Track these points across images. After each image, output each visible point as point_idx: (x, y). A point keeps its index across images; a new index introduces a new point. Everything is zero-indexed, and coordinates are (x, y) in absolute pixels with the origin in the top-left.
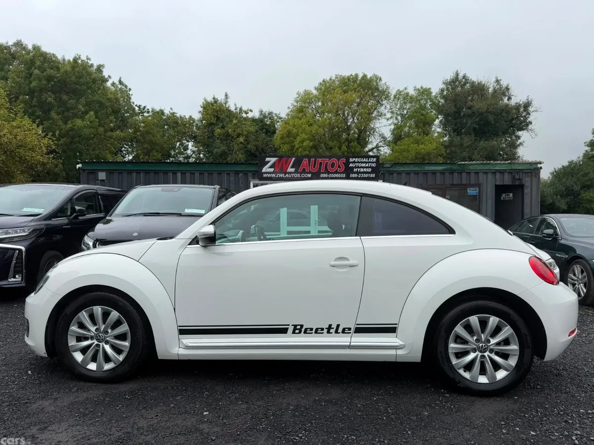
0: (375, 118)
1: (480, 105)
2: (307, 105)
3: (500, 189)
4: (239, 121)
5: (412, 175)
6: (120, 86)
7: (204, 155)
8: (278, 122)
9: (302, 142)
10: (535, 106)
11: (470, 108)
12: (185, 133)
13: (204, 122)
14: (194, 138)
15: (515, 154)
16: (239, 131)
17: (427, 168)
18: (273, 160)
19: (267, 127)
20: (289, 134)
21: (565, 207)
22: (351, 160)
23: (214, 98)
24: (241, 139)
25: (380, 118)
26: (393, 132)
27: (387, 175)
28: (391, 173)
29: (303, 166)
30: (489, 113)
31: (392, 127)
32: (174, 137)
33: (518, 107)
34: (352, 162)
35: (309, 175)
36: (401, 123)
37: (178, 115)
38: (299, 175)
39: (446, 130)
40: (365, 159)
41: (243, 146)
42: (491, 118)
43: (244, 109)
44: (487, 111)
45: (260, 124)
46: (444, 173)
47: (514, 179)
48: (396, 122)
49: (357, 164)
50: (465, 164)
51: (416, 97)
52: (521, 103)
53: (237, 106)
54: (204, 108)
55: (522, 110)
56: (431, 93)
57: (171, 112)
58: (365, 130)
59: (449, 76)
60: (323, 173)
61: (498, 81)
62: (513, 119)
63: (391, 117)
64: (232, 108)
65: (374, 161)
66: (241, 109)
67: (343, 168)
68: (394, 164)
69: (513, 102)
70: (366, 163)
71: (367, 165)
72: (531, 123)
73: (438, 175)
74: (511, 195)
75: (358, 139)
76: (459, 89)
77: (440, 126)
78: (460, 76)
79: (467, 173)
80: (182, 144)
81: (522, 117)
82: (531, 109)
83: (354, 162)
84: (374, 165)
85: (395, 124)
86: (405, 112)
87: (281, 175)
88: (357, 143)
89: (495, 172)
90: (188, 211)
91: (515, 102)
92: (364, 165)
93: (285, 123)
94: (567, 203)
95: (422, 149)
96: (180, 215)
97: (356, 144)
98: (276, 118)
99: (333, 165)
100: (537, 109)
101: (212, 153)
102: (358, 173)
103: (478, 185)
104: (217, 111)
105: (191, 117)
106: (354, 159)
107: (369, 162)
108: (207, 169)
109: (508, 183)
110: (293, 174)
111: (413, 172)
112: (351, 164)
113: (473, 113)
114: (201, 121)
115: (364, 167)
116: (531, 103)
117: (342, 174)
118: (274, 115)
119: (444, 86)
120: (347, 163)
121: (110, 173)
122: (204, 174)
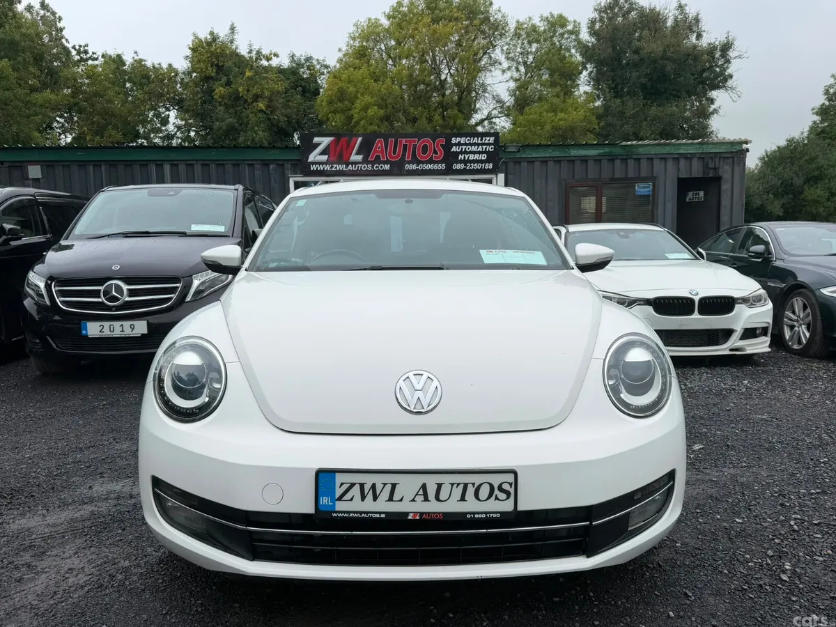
0: (483, 69)
1: (653, 47)
2: (371, 44)
3: (685, 185)
4: (256, 73)
5: (551, 164)
6: (42, 12)
7: (197, 132)
8: (323, 74)
9: (365, 109)
10: (738, 49)
11: (636, 52)
12: (162, 95)
13: (194, 75)
14: (179, 103)
16: (255, 90)
17: (574, 152)
18: (325, 141)
19: (303, 84)
20: (341, 95)
22: (454, 140)
23: (212, 33)
24: (262, 105)
25: (493, 69)
26: (514, 93)
27: (511, 165)
28: (518, 162)
29: (376, 151)
30: (667, 59)
31: (512, 84)
32: (143, 102)
33: (711, 50)
34: (456, 145)
35: (387, 167)
36: (525, 77)
37: (149, 64)
38: (369, 167)
39: (598, 89)
40: (476, 138)
41: (264, 115)
42: (669, 67)
43: (265, 52)
44: (664, 57)
45: (292, 78)
46: (600, 160)
47: (706, 167)
48: (516, 75)
49: (464, 147)
50: (632, 145)
52: (717, 43)
53: (253, 48)
54: (194, 50)
55: (718, 54)
57: (136, 58)
58: (469, 89)
60: (409, 163)
61: (681, 7)
62: (704, 71)
63: (509, 68)
64: (243, 51)
65: (491, 142)
66: (258, 52)
67: (441, 154)
68: (524, 146)
69: (704, 42)
70: (478, 145)
71: (480, 149)
72: (731, 76)
73: (591, 163)
74: (702, 193)
75: (459, 104)
76: (620, 19)
77: (589, 82)
79: (635, 159)
80: (158, 115)
81: (718, 67)
82: (732, 54)
83: (459, 144)
84: (490, 148)
85: (516, 80)
86: (531, 58)
87: (340, 167)
88: (458, 110)
89: (678, 158)
90: (195, 228)
91: (709, 41)
92: (474, 149)
93: (335, 77)
94: (783, 206)
95: (562, 119)
96: (183, 234)
97: (456, 112)
98: (318, 67)
99: (425, 149)
100: (742, 54)
101: (211, 129)
102: (465, 162)
103: (652, 179)
104: (217, 58)
105: (170, 65)
106: (458, 139)
107: (483, 144)
108: (215, 158)
109: (696, 176)
110: (360, 165)
111: (551, 159)
112: (454, 147)
113: (642, 60)
114: (190, 74)
115: (474, 153)
116: (732, 44)
117: (440, 165)
118: (315, 62)
119: (596, 15)
120: (448, 145)
121: (48, 166)
122: (211, 165)
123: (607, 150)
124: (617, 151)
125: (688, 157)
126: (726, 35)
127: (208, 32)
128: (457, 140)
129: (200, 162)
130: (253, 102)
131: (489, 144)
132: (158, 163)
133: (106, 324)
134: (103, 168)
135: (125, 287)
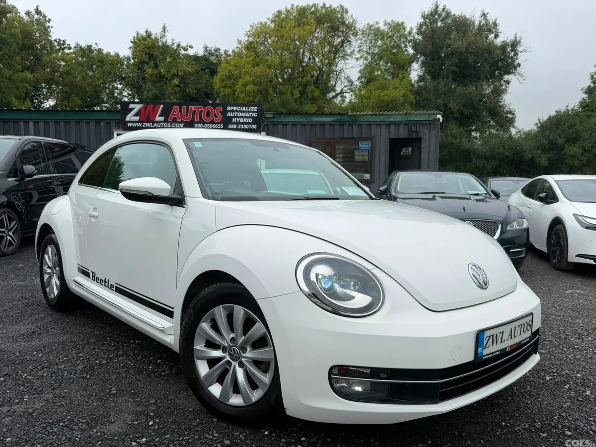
4: (174, 60)
5: (299, 126)
15: (498, 102)
17: (315, 119)
18: (137, 107)
21: (545, 163)
22: (229, 108)
24: (176, 82)
25: (350, 58)
27: (271, 126)
28: (276, 124)
29: (173, 115)
34: (230, 111)
35: (182, 125)
38: (169, 124)
40: (244, 108)
41: (179, 89)
45: (204, 63)
46: (334, 125)
49: (236, 113)
50: (356, 115)
51: (388, 33)
56: (404, 29)
59: (428, 9)
60: (197, 123)
62: (499, 61)
65: (255, 110)
67: (220, 117)
68: (277, 114)
70: (246, 112)
71: (247, 115)
72: (519, 65)
73: (327, 127)
74: (410, 149)
78: (440, 9)
79: (358, 125)
81: (509, 58)
82: (519, 49)
83: (232, 111)
84: (255, 115)
87: (148, 125)
89: (389, 124)
92: (243, 114)
94: (549, 159)
95: (387, 95)
99: (208, 114)
102: (237, 123)
106: (232, 108)
107: (249, 112)
109: (403, 137)
110: (162, 124)
111: (299, 123)
112: (229, 113)
115: (244, 117)
117: (219, 125)
120: (225, 112)
123: (338, 118)
124: (345, 118)
125: (397, 124)
131: (254, 112)
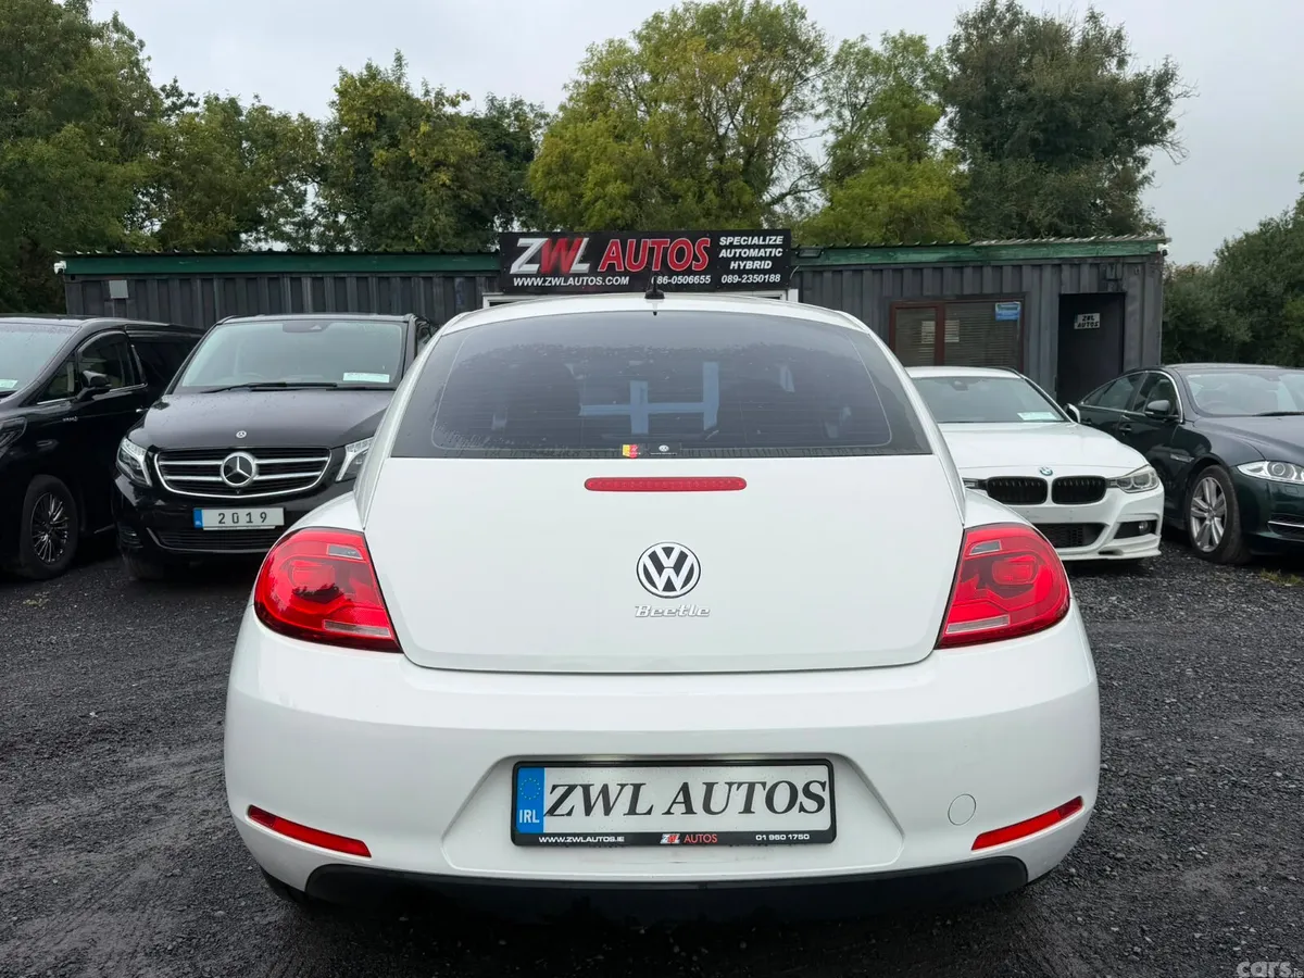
0: (788, 116)
1: (1047, 80)
2: (613, 79)
3: (1071, 305)
4: (436, 126)
5: (867, 274)
6: (116, 36)
7: (348, 216)
8: (539, 127)
9: (602, 183)
10: (1183, 83)
11: (1022, 88)
12: (294, 161)
13: (344, 129)
14: (320, 173)
16: (435, 153)
17: (902, 257)
18: (535, 244)
19: (509, 142)
20: (565, 164)
22: (724, 241)
23: (369, 67)
24: (445, 177)
25: (800, 115)
26: (833, 150)
27: (808, 277)
28: (819, 271)
29: (609, 258)
30: (1070, 100)
31: (831, 138)
32: (267, 173)
33: (1140, 84)
34: (726, 247)
35: (625, 281)
36: (852, 128)
37: (275, 113)
38: (598, 281)
39: (963, 144)
40: (756, 238)
41: (449, 192)
42: (1074, 113)
43: (449, 93)
44: (1066, 97)
45: (492, 133)
46: (941, 269)
47: (1103, 279)
48: (837, 124)
49: (738, 251)
50: (991, 246)
51: (888, 60)
52: (1149, 73)
53: (430, 88)
54: (342, 93)
55: (1151, 91)
57: (258, 106)
58: (762, 149)
60: (657, 274)
61: (1093, 18)
62: (1129, 116)
63: (827, 112)
64: (417, 92)
65: (778, 242)
66: (439, 94)
67: (704, 262)
68: (827, 249)
69: (1129, 73)
70: (759, 247)
71: (762, 253)
72: (1172, 125)
73: (928, 273)
74: (1097, 317)
75: (745, 171)
76: (998, 38)
77: (950, 134)
79: (994, 267)
80: (289, 191)
81: (1151, 110)
82: (1173, 89)
83: (731, 246)
84: (777, 253)
85: (838, 131)
86: (862, 98)
87: (556, 281)
88: (744, 181)
89: (1059, 265)
91: (1136, 71)
92: (753, 253)
93: (556, 133)
94: (1252, 327)
97: (741, 182)
98: (531, 116)
99: (680, 254)
100: (1189, 90)
101: (370, 213)
102: (740, 272)
103: (1020, 296)
104: (377, 102)
105: (303, 116)
106: (730, 239)
107: (765, 246)
108: (376, 269)
109: (1087, 291)
110: (585, 278)
111: (868, 267)
112: (724, 251)
113: (1030, 100)
114: (338, 128)
115: (753, 259)
116: (1173, 75)
117: (702, 277)
118: (526, 108)
119: (959, 31)
120: (715, 248)
121: (137, 281)
122: (370, 279)
123: (952, 253)
124: (967, 254)
125: (1076, 264)
126: (1164, 62)
127: (364, 66)
128: (729, 241)
129: (355, 275)
130: (432, 171)
131: (776, 246)
132: (294, 276)
133: (228, 512)
134: (215, 283)
135: (254, 462)
